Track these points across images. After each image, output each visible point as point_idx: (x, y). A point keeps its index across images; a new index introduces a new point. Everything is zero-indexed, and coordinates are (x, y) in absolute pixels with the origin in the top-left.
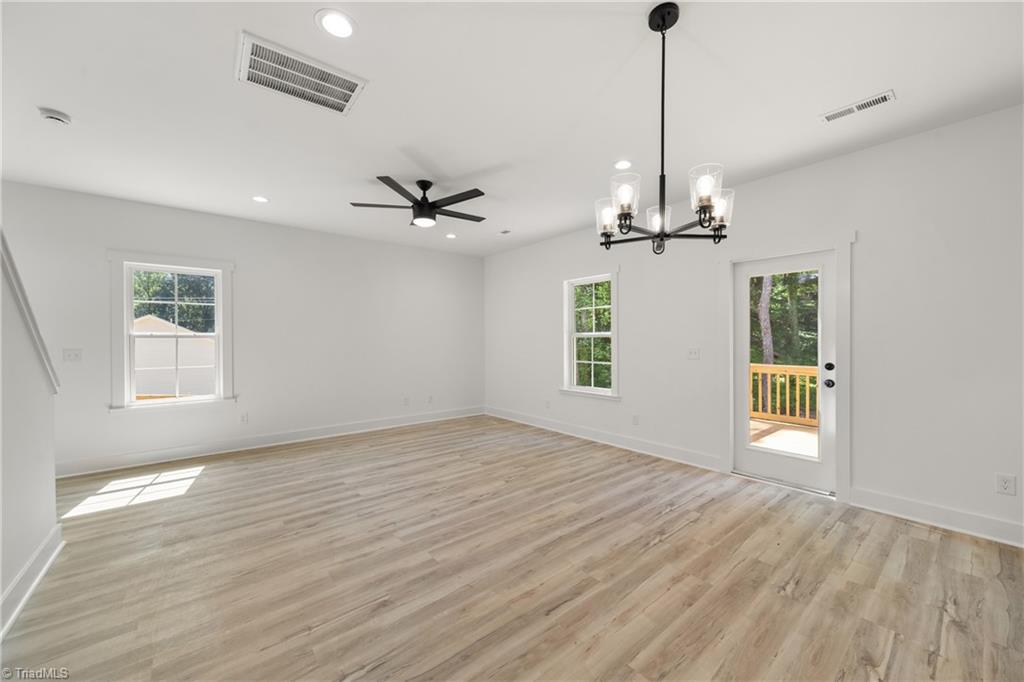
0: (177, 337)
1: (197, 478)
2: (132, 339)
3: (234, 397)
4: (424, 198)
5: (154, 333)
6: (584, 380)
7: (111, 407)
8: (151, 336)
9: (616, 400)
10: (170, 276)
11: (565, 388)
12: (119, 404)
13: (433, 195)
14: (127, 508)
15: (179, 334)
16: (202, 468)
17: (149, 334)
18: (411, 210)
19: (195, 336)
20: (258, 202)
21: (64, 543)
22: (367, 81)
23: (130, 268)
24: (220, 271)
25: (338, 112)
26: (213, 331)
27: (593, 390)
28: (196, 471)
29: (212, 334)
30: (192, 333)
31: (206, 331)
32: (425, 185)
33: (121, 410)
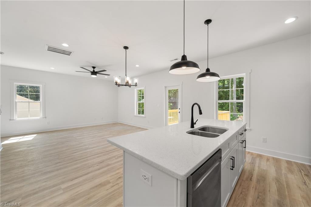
0: (29, 102)
1: (35, 137)
2: (16, 102)
3: (46, 118)
4: (94, 71)
5: (23, 101)
6: (139, 113)
7: (10, 120)
8: (22, 102)
9: (145, 117)
10: (27, 86)
11: (135, 115)
12: (13, 119)
13: (96, 70)
14: (17, 142)
15: (30, 101)
16: (36, 135)
17: (21, 101)
18: (90, 73)
19: (34, 102)
20: (52, 69)
21: (2, 148)
22: (74, 52)
23: (16, 84)
24: (41, 85)
25: (69, 56)
26: (40, 100)
27: (141, 115)
28: (35, 135)
29: (39, 101)
30: (33, 101)
31: (37, 100)
32: (94, 68)
33: (13, 121)
